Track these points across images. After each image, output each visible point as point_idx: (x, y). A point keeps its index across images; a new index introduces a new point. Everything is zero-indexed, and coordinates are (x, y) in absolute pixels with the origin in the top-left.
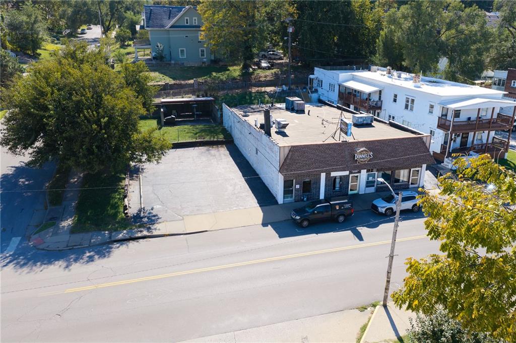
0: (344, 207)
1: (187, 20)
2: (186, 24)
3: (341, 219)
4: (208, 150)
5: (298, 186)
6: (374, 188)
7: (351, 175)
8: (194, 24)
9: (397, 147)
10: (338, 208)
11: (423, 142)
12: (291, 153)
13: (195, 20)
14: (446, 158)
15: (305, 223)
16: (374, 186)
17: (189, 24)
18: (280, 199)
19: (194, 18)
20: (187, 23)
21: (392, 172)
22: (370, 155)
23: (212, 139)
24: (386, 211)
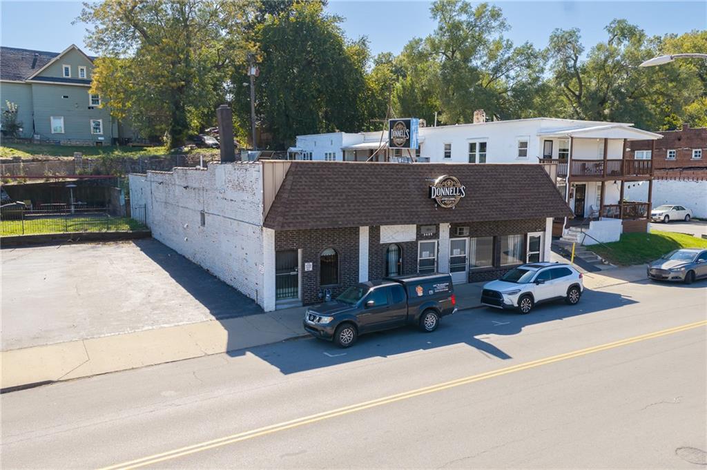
0: (433, 289)
1: (67, 69)
2: (64, 76)
3: (431, 320)
4: (92, 248)
5: (309, 267)
6: (464, 272)
7: (419, 242)
8: (80, 77)
9: (504, 182)
10: (420, 294)
11: (546, 174)
12: (290, 178)
13: (82, 70)
14: (566, 228)
15: (347, 335)
16: (463, 269)
17: (70, 77)
18: (268, 299)
19: (80, 68)
20: (67, 74)
21: (494, 237)
22: (460, 191)
23: (104, 231)
24: (519, 302)
